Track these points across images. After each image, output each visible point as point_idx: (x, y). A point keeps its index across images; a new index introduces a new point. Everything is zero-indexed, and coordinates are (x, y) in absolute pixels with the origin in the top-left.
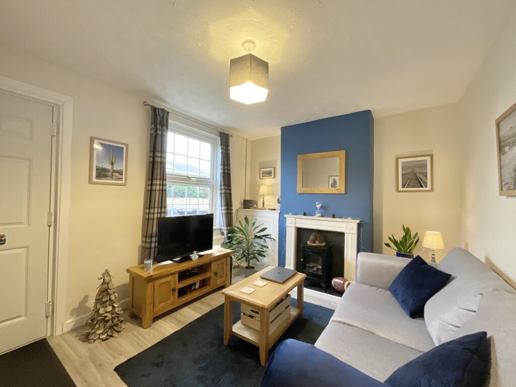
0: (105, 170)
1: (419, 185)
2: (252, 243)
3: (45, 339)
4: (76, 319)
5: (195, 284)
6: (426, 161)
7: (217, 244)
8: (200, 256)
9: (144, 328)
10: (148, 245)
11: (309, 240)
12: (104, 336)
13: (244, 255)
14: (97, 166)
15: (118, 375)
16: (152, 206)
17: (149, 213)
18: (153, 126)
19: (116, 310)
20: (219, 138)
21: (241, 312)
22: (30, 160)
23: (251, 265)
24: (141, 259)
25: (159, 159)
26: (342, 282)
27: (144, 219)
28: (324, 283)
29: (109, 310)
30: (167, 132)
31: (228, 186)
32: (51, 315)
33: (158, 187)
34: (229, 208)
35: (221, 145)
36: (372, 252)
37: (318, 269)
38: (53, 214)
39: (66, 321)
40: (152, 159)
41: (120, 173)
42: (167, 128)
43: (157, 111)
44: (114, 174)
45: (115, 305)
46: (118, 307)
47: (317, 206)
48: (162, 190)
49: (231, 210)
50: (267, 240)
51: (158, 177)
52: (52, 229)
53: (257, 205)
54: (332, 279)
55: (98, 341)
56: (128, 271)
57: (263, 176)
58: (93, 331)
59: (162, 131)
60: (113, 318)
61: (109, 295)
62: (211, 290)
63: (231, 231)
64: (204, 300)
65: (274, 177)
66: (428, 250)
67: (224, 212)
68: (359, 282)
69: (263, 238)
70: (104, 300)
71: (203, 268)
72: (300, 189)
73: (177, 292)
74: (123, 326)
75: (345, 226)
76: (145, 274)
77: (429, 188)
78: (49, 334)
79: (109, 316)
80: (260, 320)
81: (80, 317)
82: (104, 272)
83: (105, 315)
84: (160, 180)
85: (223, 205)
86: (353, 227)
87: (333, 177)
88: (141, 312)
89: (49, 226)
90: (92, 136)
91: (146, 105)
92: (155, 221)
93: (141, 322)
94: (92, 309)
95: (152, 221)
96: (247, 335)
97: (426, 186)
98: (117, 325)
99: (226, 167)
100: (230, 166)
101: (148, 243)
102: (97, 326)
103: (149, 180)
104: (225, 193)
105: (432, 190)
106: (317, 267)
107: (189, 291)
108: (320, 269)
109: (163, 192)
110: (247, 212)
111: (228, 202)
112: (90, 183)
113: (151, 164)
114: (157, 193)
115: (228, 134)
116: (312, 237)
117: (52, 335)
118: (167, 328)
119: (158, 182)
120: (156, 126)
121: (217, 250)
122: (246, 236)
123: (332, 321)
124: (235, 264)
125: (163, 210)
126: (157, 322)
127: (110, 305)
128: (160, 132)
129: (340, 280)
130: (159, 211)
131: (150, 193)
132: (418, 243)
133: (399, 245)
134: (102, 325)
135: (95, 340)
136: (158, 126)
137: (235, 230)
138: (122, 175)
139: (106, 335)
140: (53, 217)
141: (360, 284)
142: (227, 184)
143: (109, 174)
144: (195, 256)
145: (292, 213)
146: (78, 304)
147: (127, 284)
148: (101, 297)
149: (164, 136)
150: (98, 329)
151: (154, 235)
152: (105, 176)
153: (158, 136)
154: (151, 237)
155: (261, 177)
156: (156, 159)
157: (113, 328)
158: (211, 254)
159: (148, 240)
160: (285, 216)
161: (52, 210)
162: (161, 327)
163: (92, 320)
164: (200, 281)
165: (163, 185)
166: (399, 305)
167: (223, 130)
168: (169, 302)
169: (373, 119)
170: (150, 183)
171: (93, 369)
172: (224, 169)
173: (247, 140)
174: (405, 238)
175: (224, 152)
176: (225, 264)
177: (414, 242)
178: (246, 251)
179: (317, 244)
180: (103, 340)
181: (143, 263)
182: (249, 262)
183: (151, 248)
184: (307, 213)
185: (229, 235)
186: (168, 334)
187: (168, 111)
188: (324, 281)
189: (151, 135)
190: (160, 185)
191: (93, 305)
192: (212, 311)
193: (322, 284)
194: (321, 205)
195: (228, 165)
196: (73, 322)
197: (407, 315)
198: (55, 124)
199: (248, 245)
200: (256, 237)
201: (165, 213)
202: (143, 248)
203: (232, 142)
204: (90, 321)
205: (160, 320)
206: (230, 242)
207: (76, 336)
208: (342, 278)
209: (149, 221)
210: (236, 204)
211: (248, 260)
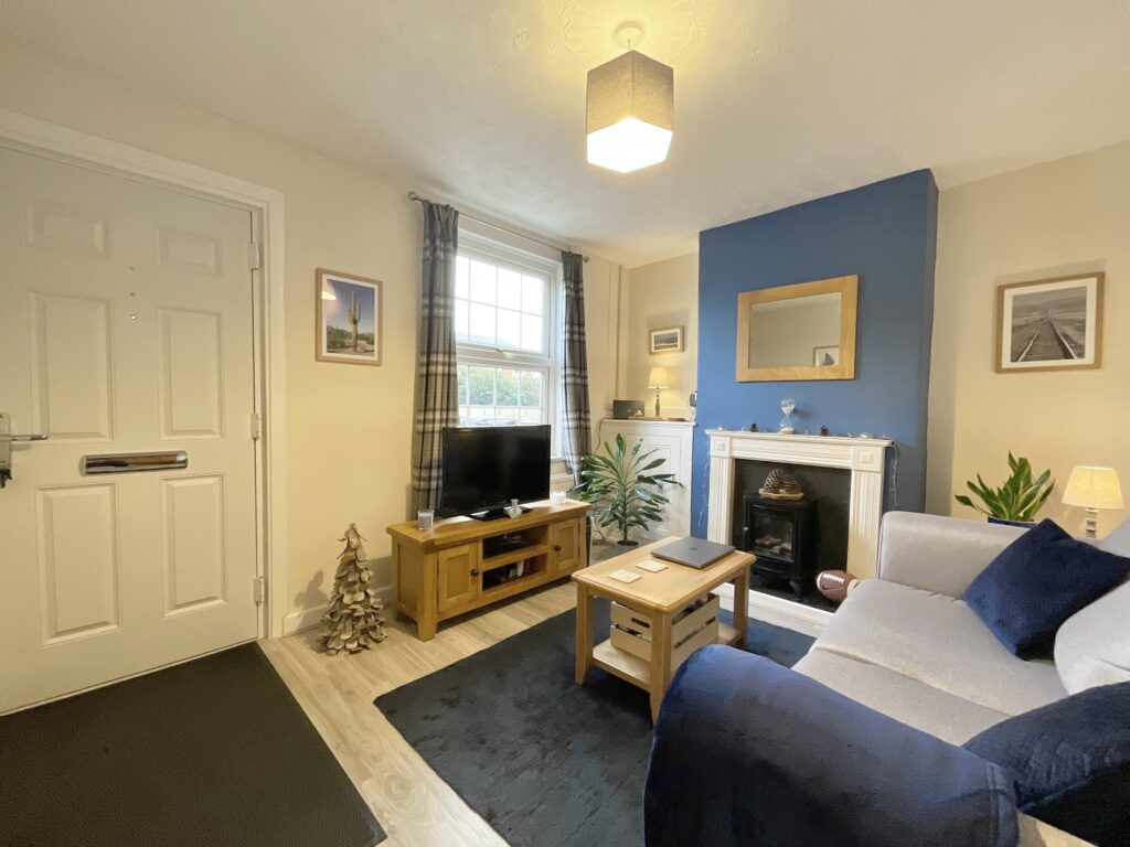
0: (342, 334)
1: (1061, 353)
2: (633, 492)
3: (255, 643)
4: (305, 612)
5: (514, 566)
6: (1084, 289)
7: (559, 490)
8: (526, 511)
9: (421, 639)
10: (423, 485)
11: (762, 487)
12: (353, 646)
13: (615, 515)
14: (328, 327)
15: (382, 711)
16: (431, 406)
17: (425, 421)
18: (428, 242)
19: (372, 601)
20: (561, 265)
21: (611, 623)
22: (219, 315)
23: (630, 538)
24: (413, 510)
25: (442, 311)
26: (841, 580)
27: (416, 432)
28: (798, 582)
29: (359, 599)
30: (455, 254)
31: (581, 369)
32: (263, 600)
33: (440, 369)
34: (583, 416)
35: (566, 279)
36: (922, 510)
37: (783, 551)
38: (260, 416)
39: (288, 614)
40: (427, 311)
41: (369, 339)
42: (455, 246)
43: (435, 207)
44: (359, 342)
45: (369, 591)
46: (374, 597)
47: (784, 409)
48: (449, 375)
49: (587, 420)
50: (667, 486)
51: (441, 349)
52: (259, 442)
53: (643, 412)
54: (817, 574)
55: (343, 653)
56: (389, 531)
57: (656, 348)
58: (335, 634)
59: (446, 251)
60: (367, 616)
61: (358, 570)
62: (547, 582)
63: (587, 464)
64: (534, 599)
65: (683, 349)
66: (1078, 512)
67: (572, 424)
68: (883, 579)
69: (658, 481)
70: (350, 580)
71: (531, 535)
72: (743, 372)
73: (480, 577)
74: (385, 631)
75: (851, 454)
76: (420, 537)
77: (1089, 358)
78: (261, 636)
79: (361, 611)
80: (651, 639)
81: (311, 610)
82: (348, 528)
83: (353, 607)
84: (444, 353)
85: (569, 409)
86: (872, 456)
87: (823, 352)
88: (415, 609)
89: (255, 439)
90: (318, 266)
91: (415, 199)
92: (436, 436)
93: (417, 629)
94: (330, 596)
95: (430, 436)
96: (623, 667)
97: (1081, 355)
98: (374, 628)
99: (576, 329)
100: (583, 325)
101: (425, 479)
102: (340, 627)
103: (422, 354)
104: (575, 384)
105: (1097, 364)
106: (782, 546)
107: (503, 580)
108: (788, 551)
109: (450, 378)
110: (621, 426)
111: (580, 401)
112: (317, 359)
113: (427, 322)
114: (440, 379)
115: (580, 256)
116: (770, 480)
117: (266, 637)
118: (464, 643)
119: (441, 359)
120: (433, 242)
121: (558, 500)
122: (619, 476)
123: (817, 649)
124: (595, 536)
125: (451, 416)
126: (445, 632)
127: (360, 590)
128: (442, 255)
129: (837, 575)
130: (444, 416)
131: (425, 380)
132: (1049, 498)
133: (996, 499)
134: (349, 623)
135: (338, 651)
136: (438, 243)
137: (596, 463)
138: (373, 343)
139: (355, 644)
140: (260, 422)
141: (888, 583)
142: (578, 365)
143: (349, 341)
144: (514, 509)
145: (724, 427)
146: (306, 584)
147: (387, 558)
148: (345, 573)
149: (450, 262)
150: (344, 631)
151: (435, 464)
152: (343, 346)
153: (438, 262)
154: (430, 468)
155: (653, 350)
156: (436, 311)
157: (367, 635)
158: (547, 509)
159: (424, 474)
160: (708, 432)
161: (258, 411)
162: (452, 640)
163: (332, 615)
164: (526, 561)
165: (449, 364)
166: (987, 630)
167: (569, 247)
168: (466, 596)
169: (937, 192)
170: (425, 360)
171: (338, 698)
172: (572, 333)
173: (620, 267)
174: (1013, 484)
175: (573, 294)
176: (576, 530)
177: (1039, 495)
178: (620, 508)
179: (783, 493)
180: (352, 652)
181: (417, 518)
182: (626, 532)
183: (429, 490)
184: (759, 425)
185: (583, 473)
186: (467, 655)
187: (456, 209)
188: (798, 578)
189: (424, 261)
190: (444, 364)
191: (332, 589)
192: (550, 619)
193: (792, 584)
194: (793, 407)
195: (581, 324)
196: (299, 616)
197: (1008, 652)
198: (257, 247)
199: (624, 496)
200: (641, 479)
201: (455, 421)
202: (415, 490)
203: (588, 271)
204: (328, 616)
205: (450, 629)
206: (584, 489)
207: (307, 642)
208: (841, 572)
209: (426, 435)
210: (598, 409)
211: (624, 526)
